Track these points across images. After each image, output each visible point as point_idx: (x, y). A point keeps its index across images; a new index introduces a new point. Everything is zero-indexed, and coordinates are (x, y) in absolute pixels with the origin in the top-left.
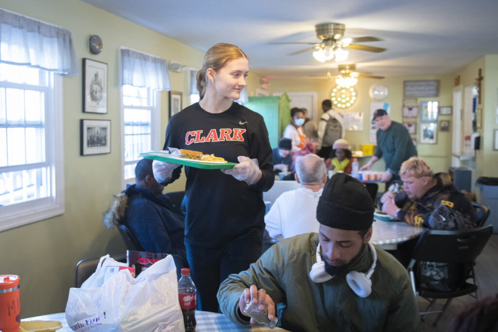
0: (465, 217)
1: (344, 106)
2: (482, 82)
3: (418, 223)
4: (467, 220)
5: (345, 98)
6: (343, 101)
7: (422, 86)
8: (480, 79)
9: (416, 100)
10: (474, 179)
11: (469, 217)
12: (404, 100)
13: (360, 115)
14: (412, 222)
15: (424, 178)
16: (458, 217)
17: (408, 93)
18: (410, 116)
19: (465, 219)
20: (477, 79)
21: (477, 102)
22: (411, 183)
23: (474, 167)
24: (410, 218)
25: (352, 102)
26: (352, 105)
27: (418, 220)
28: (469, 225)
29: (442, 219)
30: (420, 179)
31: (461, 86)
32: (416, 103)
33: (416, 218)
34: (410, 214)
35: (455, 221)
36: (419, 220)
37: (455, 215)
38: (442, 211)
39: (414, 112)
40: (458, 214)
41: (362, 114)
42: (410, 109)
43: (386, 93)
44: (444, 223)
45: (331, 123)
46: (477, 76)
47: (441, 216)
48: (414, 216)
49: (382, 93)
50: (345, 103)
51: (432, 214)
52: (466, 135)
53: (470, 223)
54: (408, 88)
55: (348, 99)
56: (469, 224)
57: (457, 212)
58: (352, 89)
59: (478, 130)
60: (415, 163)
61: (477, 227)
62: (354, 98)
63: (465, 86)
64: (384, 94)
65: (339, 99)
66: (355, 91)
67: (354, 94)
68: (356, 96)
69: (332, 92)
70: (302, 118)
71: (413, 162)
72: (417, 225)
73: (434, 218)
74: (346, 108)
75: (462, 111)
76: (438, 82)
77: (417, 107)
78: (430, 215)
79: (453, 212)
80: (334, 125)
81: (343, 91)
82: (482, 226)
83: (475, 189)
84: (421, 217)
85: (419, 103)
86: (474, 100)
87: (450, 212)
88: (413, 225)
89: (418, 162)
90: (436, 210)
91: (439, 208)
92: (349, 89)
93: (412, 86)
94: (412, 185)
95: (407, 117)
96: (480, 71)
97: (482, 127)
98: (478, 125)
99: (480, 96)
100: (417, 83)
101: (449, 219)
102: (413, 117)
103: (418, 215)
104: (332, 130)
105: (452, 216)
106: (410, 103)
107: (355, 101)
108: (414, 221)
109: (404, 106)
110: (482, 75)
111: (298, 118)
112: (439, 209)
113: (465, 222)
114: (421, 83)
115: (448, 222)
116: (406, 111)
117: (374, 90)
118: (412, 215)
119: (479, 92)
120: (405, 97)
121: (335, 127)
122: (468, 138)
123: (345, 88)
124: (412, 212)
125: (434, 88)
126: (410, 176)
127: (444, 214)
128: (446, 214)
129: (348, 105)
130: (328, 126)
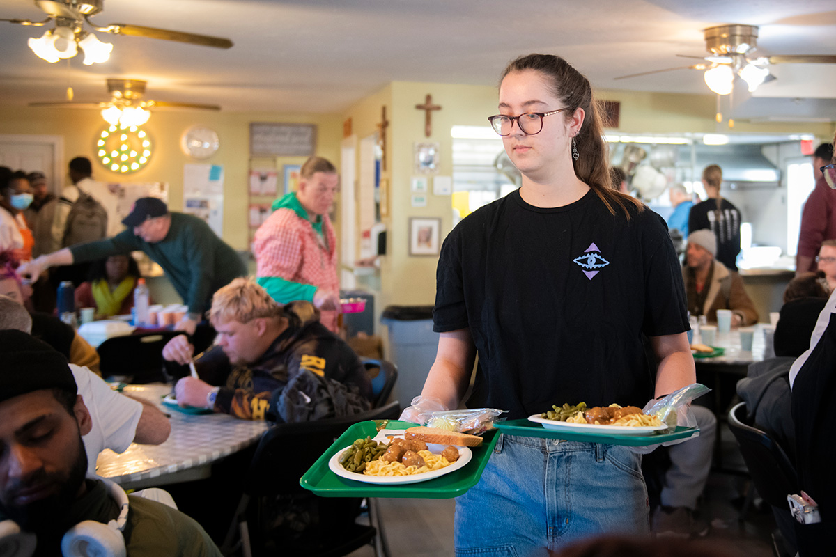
0: (349, 391)
1: (125, 169)
2: (389, 130)
3: (261, 413)
4: (353, 397)
5: (128, 152)
6: (124, 158)
7: (284, 134)
8: (385, 125)
9: (275, 160)
10: (379, 310)
11: (357, 389)
12: (250, 160)
13: (162, 188)
14: (249, 413)
15: (257, 320)
16: (336, 391)
17: (258, 147)
18: (263, 191)
19: (350, 395)
20: (379, 125)
21: (380, 166)
22: (231, 334)
23: (378, 288)
24: (241, 406)
25: (143, 160)
26: (143, 167)
27: (259, 408)
28: (355, 407)
29: (304, 400)
30: (250, 324)
31: (354, 138)
32: (275, 166)
33: (255, 402)
34: (241, 395)
35: (329, 401)
36: (260, 405)
37: (330, 388)
38: (304, 383)
39: (271, 184)
40: (335, 385)
41: (167, 187)
42: (263, 178)
43: (216, 146)
44: (307, 408)
45: (81, 208)
46: (379, 120)
47: (302, 393)
48: (250, 400)
49: (207, 145)
50: (128, 163)
51: (285, 391)
52: (364, 228)
53: (358, 401)
54: (258, 137)
55: (134, 154)
56: (357, 404)
57: (334, 381)
58: (142, 134)
59: (384, 219)
60: (238, 291)
61: (374, 407)
62: (147, 153)
63: (361, 138)
64: (211, 147)
65: (115, 154)
66: (151, 137)
67: (146, 144)
68: (152, 149)
69: (98, 137)
70: (28, 192)
71: (234, 290)
72: (258, 417)
73: (288, 399)
74: (130, 172)
75: (357, 185)
76: (314, 127)
77: (276, 174)
78: (280, 393)
79: (326, 382)
80: (89, 211)
81: (124, 137)
82: (383, 404)
83: (381, 330)
84: (264, 398)
85: (279, 168)
86: (377, 163)
87: (320, 383)
88: (250, 418)
89: (244, 290)
90: (292, 382)
91: (298, 376)
92: (136, 134)
93: (266, 134)
94: (234, 337)
95: (257, 194)
96: (384, 109)
97: (388, 214)
98: (383, 210)
99: (384, 157)
100: (275, 129)
101: (318, 399)
102: (268, 195)
103: (258, 396)
104: (81, 223)
105: (323, 391)
106: (262, 167)
107: (150, 159)
108: (251, 410)
109: (250, 173)
110: (388, 117)
111: (19, 192)
112: (299, 379)
113: (349, 401)
114: (283, 129)
115: (316, 404)
116: (255, 182)
117: (190, 138)
118: (246, 398)
119: (384, 148)
120: (253, 155)
121: (92, 215)
122: (367, 234)
123: (127, 132)
124: (244, 391)
125: (307, 139)
126: (229, 319)
127: (308, 389)
128: (312, 388)
129: (135, 166)
130: (73, 214)
